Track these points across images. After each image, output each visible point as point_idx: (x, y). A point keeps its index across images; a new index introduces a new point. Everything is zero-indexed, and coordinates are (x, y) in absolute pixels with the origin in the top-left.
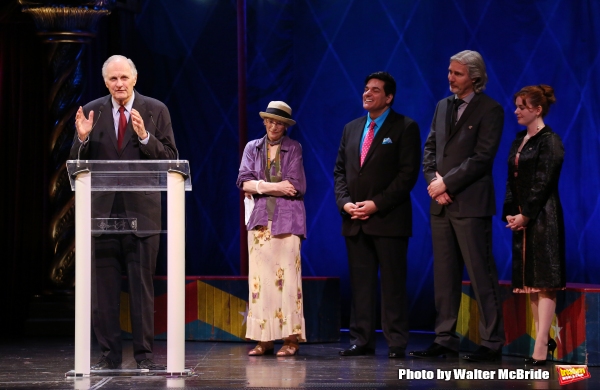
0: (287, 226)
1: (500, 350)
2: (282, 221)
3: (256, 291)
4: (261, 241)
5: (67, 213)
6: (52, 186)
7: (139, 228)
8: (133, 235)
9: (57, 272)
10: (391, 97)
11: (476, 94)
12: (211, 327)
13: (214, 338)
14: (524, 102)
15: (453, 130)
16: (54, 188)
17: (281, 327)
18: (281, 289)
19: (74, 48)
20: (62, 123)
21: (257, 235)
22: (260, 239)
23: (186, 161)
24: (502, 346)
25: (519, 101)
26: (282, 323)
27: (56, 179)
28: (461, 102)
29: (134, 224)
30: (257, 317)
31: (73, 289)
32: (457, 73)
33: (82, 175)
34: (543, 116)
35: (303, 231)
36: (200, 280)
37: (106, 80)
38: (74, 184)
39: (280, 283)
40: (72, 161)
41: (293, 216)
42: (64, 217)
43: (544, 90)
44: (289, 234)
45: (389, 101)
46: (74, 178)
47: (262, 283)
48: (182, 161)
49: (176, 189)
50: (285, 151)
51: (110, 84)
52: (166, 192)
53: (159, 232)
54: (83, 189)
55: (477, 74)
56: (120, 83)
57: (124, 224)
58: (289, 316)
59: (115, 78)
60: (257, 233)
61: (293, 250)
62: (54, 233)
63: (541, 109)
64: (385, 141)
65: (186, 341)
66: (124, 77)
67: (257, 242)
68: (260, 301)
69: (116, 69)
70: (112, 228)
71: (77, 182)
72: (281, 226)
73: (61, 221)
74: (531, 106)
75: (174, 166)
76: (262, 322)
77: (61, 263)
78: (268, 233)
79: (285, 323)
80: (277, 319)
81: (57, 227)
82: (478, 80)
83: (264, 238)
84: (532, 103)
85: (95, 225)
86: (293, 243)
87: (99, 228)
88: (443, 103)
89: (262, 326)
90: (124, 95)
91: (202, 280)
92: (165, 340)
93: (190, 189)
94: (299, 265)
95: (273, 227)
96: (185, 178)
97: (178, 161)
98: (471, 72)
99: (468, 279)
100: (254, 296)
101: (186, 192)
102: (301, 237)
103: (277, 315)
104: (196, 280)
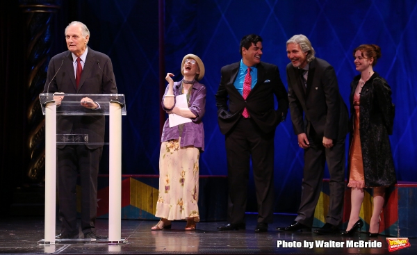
0: (191, 140)
2: (187, 137)
3: (167, 185)
4: (172, 150)
5: (40, 130)
6: (29, 112)
7: (89, 141)
8: (85, 146)
9: (33, 171)
12: (139, 210)
13: (141, 218)
14: (362, 55)
16: (31, 113)
17: (181, 211)
18: (183, 185)
19: (45, 16)
20: (36, 68)
21: (168, 146)
22: (171, 149)
23: (122, 95)
25: (358, 53)
26: (182, 209)
27: (32, 107)
29: (86, 138)
31: (44, 183)
33: (50, 104)
34: (373, 65)
36: (132, 177)
38: (44, 110)
39: (182, 181)
40: (43, 95)
41: (196, 134)
42: (38, 133)
43: (375, 48)
44: (192, 146)
46: (45, 106)
47: (171, 180)
48: (120, 95)
49: (116, 114)
50: (195, 89)
52: (108, 116)
53: (103, 144)
54: (50, 114)
57: (79, 138)
58: (186, 204)
59: (68, 36)
60: (169, 144)
61: (193, 159)
62: (31, 144)
63: (373, 60)
65: (122, 219)
66: (75, 36)
67: (169, 151)
68: (170, 192)
70: (72, 141)
71: (46, 109)
72: (187, 140)
73: (36, 136)
74: (366, 57)
75: (114, 98)
77: (36, 165)
78: (177, 144)
79: (184, 209)
80: (179, 206)
81: (33, 141)
82: (309, 52)
83: (174, 148)
84: (367, 55)
85: (59, 139)
87: (62, 141)
90: (75, 48)
91: (133, 177)
92: (107, 219)
93: (125, 114)
94: (196, 169)
95: (182, 140)
96: (122, 106)
97: (117, 95)
100: (167, 188)
101: (122, 116)
103: (179, 203)
104: (129, 178)
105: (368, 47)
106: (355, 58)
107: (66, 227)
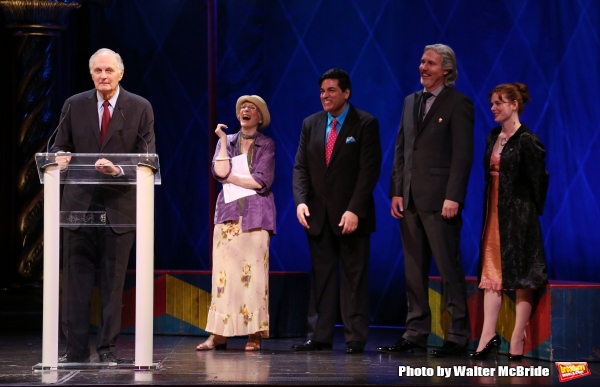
0: (257, 220)
1: (467, 344)
2: (251, 216)
3: (221, 286)
4: (230, 236)
5: (36, 206)
6: (21, 179)
7: (107, 222)
9: (26, 265)
10: (348, 91)
11: (446, 87)
12: (179, 321)
13: (182, 332)
14: (500, 98)
15: (421, 126)
16: (23, 181)
17: (246, 323)
18: (247, 285)
19: (44, 40)
20: (31, 116)
21: (225, 230)
22: (228, 234)
23: (155, 155)
24: (468, 340)
25: (495, 97)
26: (247, 320)
27: (25, 172)
28: (429, 95)
30: (221, 312)
31: (41, 282)
32: (430, 63)
33: (51, 168)
34: (519, 112)
35: (272, 226)
36: (169, 274)
37: (92, 72)
38: (43, 177)
39: (246, 279)
40: (41, 154)
41: (263, 211)
42: (33, 210)
43: (518, 87)
44: (259, 229)
45: (347, 96)
46: (43, 171)
47: (227, 278)
49: (146, 183)
50: (259, 146)
51: (95, 76)
52: (135, 186)
54: (51, 182)
55: (449, 66)
56: (104, 74)
57: (92, 218)
58: (256, 312)
59: (99, 70)
60: (226, 227)
61: (261, 246)
62: (22, 226)
63: (517, 104)
64: (348, 140)
65: (155, 335)
66: (109, 70)
67: (225, 236)
68: (225, 295)
69: (101, 62)
70: (82, 222)
71: (45, 175)
72: (251, 221)
73: (30, 214)
74: (506, 100)
75: (143, 160)
76: (224, 316)
77: (30, 256)
78: (238, 227)
79: (251, 319)
80: (242, 316)
81: (26, 221)
82: (450, 72)
83: (233, 233)
84: (508, 98)
85: (64, 218)
86: (261, 238)
87: (68, 222)
88: (410, 98)
89: (225, 321)
90: (108, 87)
92: (133, 334)
93: (160, 183)
94: (266, 261)
95: (243, 222)
96: (155, 171)
98: (444, 63)
99: (438, 274)
100: (220, 291)
101: (156, 187)
102: (271, 233)
103: (241, 311)
104: (164, 274)
105: (509, 86)
106: (492, 105)
107: (73, 346)
